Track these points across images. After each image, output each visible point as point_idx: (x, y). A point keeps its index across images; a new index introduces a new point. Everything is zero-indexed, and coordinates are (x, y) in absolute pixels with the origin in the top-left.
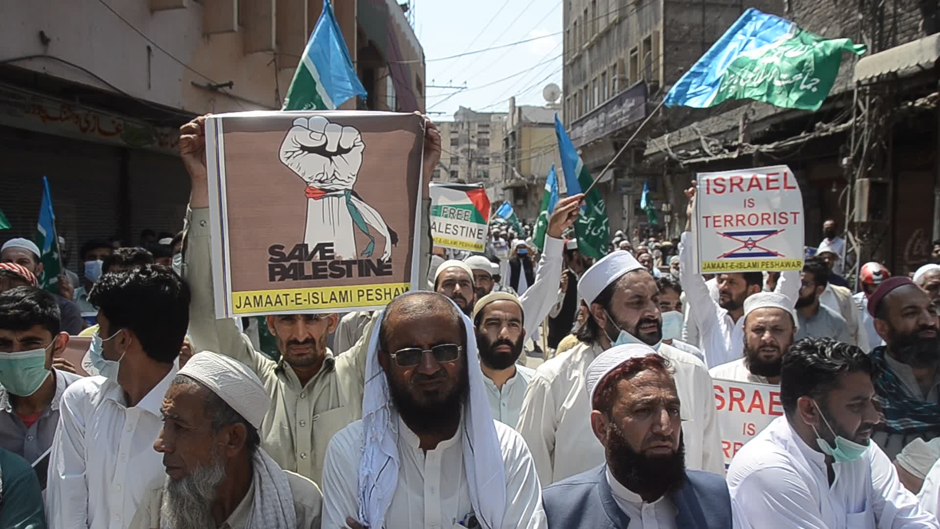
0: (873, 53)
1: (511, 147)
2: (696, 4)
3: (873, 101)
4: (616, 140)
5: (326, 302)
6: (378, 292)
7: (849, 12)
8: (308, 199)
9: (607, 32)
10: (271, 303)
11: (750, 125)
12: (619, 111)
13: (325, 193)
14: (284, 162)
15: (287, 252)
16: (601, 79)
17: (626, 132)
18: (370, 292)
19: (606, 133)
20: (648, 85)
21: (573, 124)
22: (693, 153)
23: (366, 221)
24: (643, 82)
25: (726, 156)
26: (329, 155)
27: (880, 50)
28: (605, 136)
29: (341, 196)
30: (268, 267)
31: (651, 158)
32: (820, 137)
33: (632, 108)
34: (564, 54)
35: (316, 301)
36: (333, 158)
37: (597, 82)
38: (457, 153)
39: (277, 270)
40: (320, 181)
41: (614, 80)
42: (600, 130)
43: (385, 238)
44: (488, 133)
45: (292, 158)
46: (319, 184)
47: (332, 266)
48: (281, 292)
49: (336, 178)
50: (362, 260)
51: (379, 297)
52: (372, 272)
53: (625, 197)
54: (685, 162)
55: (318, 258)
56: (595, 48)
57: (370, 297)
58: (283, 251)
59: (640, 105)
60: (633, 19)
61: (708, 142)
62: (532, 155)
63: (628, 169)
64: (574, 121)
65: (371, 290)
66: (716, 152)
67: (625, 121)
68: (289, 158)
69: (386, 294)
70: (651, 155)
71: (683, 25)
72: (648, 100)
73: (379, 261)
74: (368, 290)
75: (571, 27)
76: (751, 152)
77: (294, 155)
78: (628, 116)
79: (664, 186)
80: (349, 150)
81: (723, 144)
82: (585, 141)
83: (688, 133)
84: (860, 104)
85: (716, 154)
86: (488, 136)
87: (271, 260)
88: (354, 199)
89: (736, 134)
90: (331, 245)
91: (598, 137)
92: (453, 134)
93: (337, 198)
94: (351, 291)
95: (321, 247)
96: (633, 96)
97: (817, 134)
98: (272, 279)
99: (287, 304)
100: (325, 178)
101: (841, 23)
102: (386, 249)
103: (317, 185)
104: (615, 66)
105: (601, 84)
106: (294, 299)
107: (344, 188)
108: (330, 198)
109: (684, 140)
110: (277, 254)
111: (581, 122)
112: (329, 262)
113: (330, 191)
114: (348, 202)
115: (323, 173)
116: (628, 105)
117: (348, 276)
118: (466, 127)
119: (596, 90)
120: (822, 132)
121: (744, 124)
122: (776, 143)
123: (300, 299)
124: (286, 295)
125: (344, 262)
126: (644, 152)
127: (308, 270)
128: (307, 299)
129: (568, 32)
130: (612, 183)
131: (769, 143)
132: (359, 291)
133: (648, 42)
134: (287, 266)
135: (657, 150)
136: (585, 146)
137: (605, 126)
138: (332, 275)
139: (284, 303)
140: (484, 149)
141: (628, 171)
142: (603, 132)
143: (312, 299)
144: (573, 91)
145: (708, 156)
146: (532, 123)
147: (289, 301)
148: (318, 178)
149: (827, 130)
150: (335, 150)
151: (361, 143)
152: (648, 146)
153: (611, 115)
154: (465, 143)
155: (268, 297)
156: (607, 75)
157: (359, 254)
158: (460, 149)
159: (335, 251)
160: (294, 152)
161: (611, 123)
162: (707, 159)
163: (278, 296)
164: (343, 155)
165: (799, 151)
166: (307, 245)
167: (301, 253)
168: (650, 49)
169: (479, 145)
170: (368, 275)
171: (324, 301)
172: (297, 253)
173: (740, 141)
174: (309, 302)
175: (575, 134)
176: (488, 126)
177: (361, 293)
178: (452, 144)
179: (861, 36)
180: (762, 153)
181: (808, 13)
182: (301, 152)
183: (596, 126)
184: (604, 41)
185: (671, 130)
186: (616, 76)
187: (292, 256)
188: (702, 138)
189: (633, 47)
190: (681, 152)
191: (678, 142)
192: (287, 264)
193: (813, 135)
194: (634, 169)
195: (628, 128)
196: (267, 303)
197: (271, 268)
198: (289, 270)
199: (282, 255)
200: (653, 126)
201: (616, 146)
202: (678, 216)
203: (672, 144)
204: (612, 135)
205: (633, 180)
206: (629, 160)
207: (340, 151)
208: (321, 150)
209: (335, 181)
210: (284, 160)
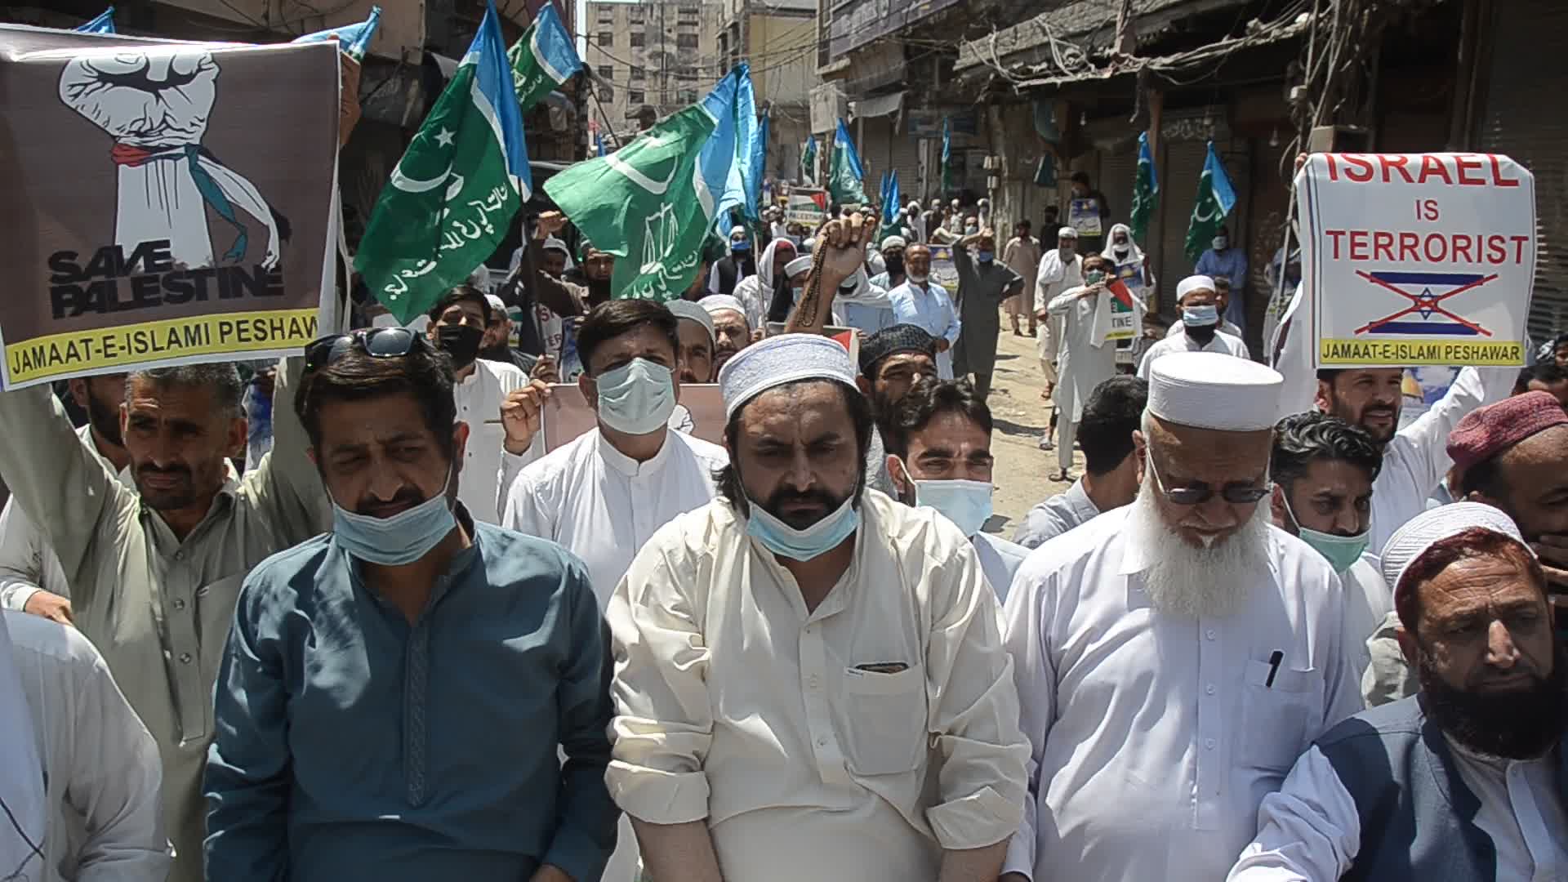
1: (731, 50)
4: (907, 41)
5: (162, 348)
6: (259, 325)
8: (117, 165)
10: (58, 357)
11: (1135, 21)
13: (144, 154)
14: (68, 102)
15: (83, 262)
17: (923, 27)
18: (242, 326)
19: (891, 28)
21: (836, 11)
22: (1036, 68)
23: (229, 198)
25: (1091, 76)
26: (154, 88)
28: (889, 35)
29: (181, 156)
30: (48, 295)
31: (967, 76)
32: (1254, 47)
35: (141, 347)
36: (161, 92)
38: (642, 59)
39: (67, 296)
40: (138, 134)
42: (881, 23)
43: (267, 228)
44: (696, 24)
45: (83, 95)
46: (137, 140)
47: (168, 282)
48: (76, 337)
49: (169, 126)
50: (225, 269)
51: (261, 335)
52: (245, 290)
53: (923, 142)
54: (1023, 84)
55: (142, 269)
57: (244, 335)
58: (77, 261)
61: (1062, 48)
62: (768, 64)
63: (927, 94)
64: (837, 6)
65: (246, 322)
66: (1075, 68)
67: (921, 9)
68: (76, 96)
69: (273, 329)
70: (966, 69)
73: (258, 268)
74: (239, 323)
76: (1134, 70)
77: (87, 90)
79: (987, 124)
80: (189, 78)
81: (1088, 52)
82: (856, 41)
83: (1029, 33)
85: (1075, 72)
86: (697, 30)
87: (54, 279)
88: (204, 162)
89: (1110, 37)
90: (166, 244)
91: (879, 35)
92: (634, 26)
93: (172, 162)
94: (206, 325)
95: (145, 249)
97: (1249, 40)
98: (58, 313)
99: (88, 358)
100: (147, 126)
102: (270, 249)
103: (134, 141)
106: (101, 347)
107: (184, 142)
108: (159, 162)
109: (1021, 45)
110: (64, 267)
111: (849, 8)
112: (162, 275)
113: (158, 149)
114: (195, 170)
115: (144, 120)
117: (199, 299)
118: (657, 12)
120: (1259, 37)
121: (1125, 18)
122: (1178, 56)
123: (113, 346)
124: (86, 341)
125: (190, 274)
126: (954, 63)
127: (125, 294)
128: (126, 345)
130: (900, 117)
131: (1166, 55)
132: (222, 324)
134: (85, 289)
135: (976, 61)
136: (856, 49)
137: (888, 15)
138: (169, 299)
139: (83, 356)
140: (689, 52)
141: (927, 96)
142: (886, 27)
143: (134, 344)
145: (1064, 74)
146: (768, 7)
147: (92, 352)
148: (135, 128)
149: (1267, 35)
150: (164, 78)
151: (213, 65)
152: (961, 54)
154: (656, 41)
155: (53, 347)
157: (220, 257)
158: (646, 53)
159: (172, 254)
160: (86, 85)
161: (899, 11)
162: (1059, 81)
163: (71, 344)
164: (180, 87)
165: (1219, 70)
166: (120, 248)
167: (109, 261)
169: (680, 45)
170: (239, 294)
171: (157, 346)
172: (102, 265)
173: (1116, 49)
174: (130, 352)
175: (840, 29)
176: (696, 12)
177: (226, 328)
178: (633, 44)
180: (1152, 72)
182: (99, 84)
183: (875, 14)
185: (1001, 26)
187: (93, 269)
188: (1053, 41)
190: (1015, 66)
191: (1011, 48)
192: (85, 285)
193: (1241, 43)
194: (938, 94)
195: (931, 21)
196: (52, 358)
197: (56, 294)
198: (89, 294)
199: (74, 269)
200: (973, 18)
201: (907, 52)
202: (1009, 178)
203: (1002, 52)
204: (901, 33)
205: (935, 112)
206: (931, 75)
207: (175, 79)
208: (138, 79)
209: (167, 132)
210: (67, 100)
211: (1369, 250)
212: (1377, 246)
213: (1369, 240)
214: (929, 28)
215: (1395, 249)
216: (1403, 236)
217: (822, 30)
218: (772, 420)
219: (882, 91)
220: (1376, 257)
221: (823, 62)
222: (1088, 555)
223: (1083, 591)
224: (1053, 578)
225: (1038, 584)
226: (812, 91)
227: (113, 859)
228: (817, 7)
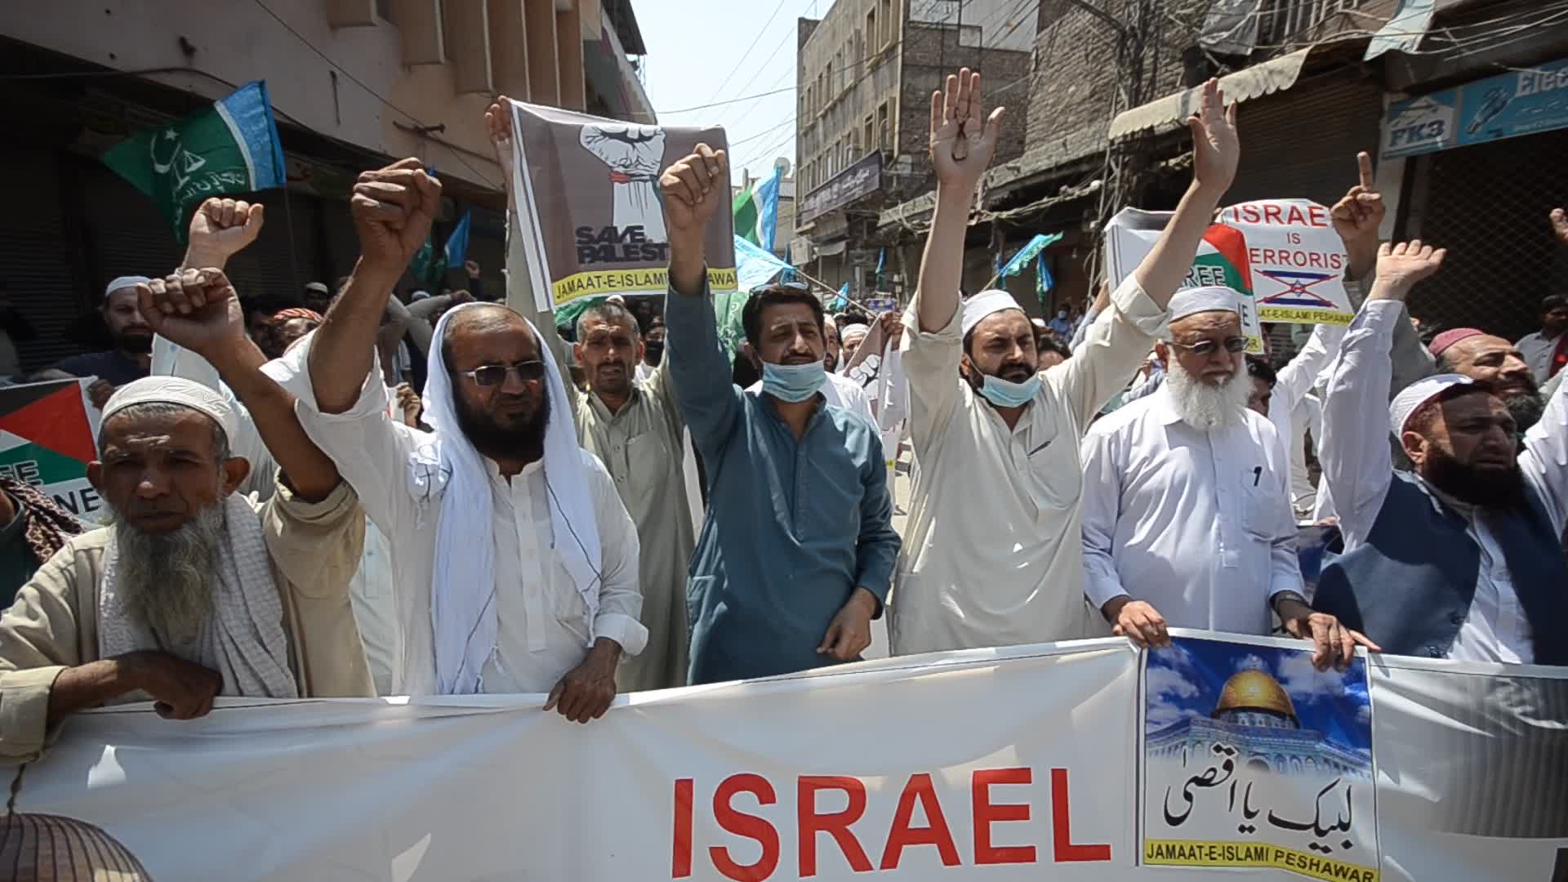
0: (1130, 108)
2: (934, 68)
3: (1127, 159)
4: (848, 211)
5: (641, 285)
7: (1101, 68)
8: (613, 183)
9: (841, 100)
10: (582, 286)
11: (989, 192)
12: (853, 182)
13: (628, 178)
15: (595, 233)
16: (835, 148)
17: (857, 203)
19: (840, 205)
20: (883, 154)
21: (806, 197)
24: (877, 152)
26: (631, 141)
27: (1136, 106)
28: (838, 208)
29: (646, 181)
30: (577, 251)
31: (885, 229)
32: (1065, 202)
33: (866, 178)
34: (797, 119)
36: (636, 144)
37: (830, 153)
39: (587, 252)
40: (623, 166)
41: (848, 150)
42: (834, 202)
45: (593, 142)
46: (624, 169)
47: (643, 249)
48: (592, 274)
49: (640, 163)
53: (857, 269)
54: (919, 232)
55: (629, 240)
56: (829, 116)
58: (592, 233)
59: (874, 175)
60: (868, 82)
63: (860, 241)
64: (808, 193)
67: (858, 192)
68: (589, 143)
70: (885, 226)
71: (920, 90)
72: (883, 170)
75: (805, 93)
76: (991, 219)
77: (595, 140)
78: (862, 187)
79: (896, 257)
80: (650, 138)
82: (819, 213)
83: (923, 203)
84: (1113, 164)
87: (579, 242)
90: (641, 228)
91: (831, 209)
93: (643, 184)
95: (630, 230)
96: (867, 166)
97: (1061, 198)
98: (582, 262)
99: (599, 287)
100: (629, 163)
101: (1091, 81)
103: (621, 170)
104: (849, 135)
105: (835, 155)
106: (606, 280)
107: (649, 173)
108: (636, 182)
109: (918, 210)
110: (585, 236)
111: (814, 194)
112: (640, 244)
113: (634, 175)
114: (656, 188)
115: (627, 159)
116: (862, 175)
119: (830, 159)
120: (1069, 195)
121: (984, 190)
122: (1017, 209)
124: (598, 277)
125: (656, 245)
126: (877, 223)
127: (620, 253)
129: (802, 99)
130: (844, 255)
131: (1009, 210)
133: (883, 109)
134: (597, 249)
135: (891, 221)
136: (818, 218)
137: (838, 197)
138: (644, 258)
139: (596, 284)
141: (860, 243)
142: (836, 204)
143: (625, 281)
144: (806, 162)
147: (601, 282)
148: (622, 162)
149: (1072, 195)
150: (636, 138)
151: (662, 132)
152: (881, 217)
153: (845, 187)
155: (579, 281)
156: (841, 145)
159: (645, 234)
160: (594, 137)
161: (844, 194)
163: (589, 279)
164: (645, 143)
165: (1041, 216)
166: (615, 228)
167: (610, 235)
168: (885, 116)
171: (639, 283)
172: (606, 236)
174: (623, 285)
175: (809, 205)
179: (1118, 90)
180: (1002, 220)
181: (1057, 71)
182: (601, 138)
183: (829, 198)
184: (838, 109)
185: (904, 201)
186: (851, 146)
187: (601, 238)
189: (868, 115)
190: (915, 222)
191: (912, 213)
192: (597, 246)
193: (1056, 199)
194: (865, 241)
195: (862, 200)
196: (579, 287)
197: (580, 250)
198: (599, 252)
199: (591, 238)
200: (887, 197)
201: (849, 218)
202: (909, 287)
203: (906, 214)
204: (844, 207)
205: (864, 252)
206: (861, 232)
207: (642, 138)
208: (622, 136)
209: (640, 167)
210: (585, 145)
211: (1261, 259)
212: (1266, 256)
213: (1261, 253)
214: (862, 204)
215: (1277, 258)
216: (1281, 252)
217: (798, 207)
218: (997, 327)
219: (833, 240)
220: (1265, 262)
221: (799, 225)
222: (1135, 421)
223: (1134, 441)
224: (1117, 433)
225: (1107, 438)
226: (793, 242)
227: (615, 594)
228: (795, 196)
